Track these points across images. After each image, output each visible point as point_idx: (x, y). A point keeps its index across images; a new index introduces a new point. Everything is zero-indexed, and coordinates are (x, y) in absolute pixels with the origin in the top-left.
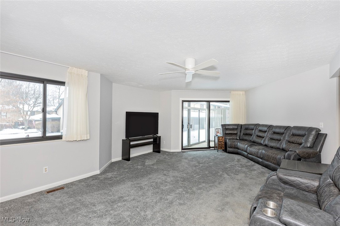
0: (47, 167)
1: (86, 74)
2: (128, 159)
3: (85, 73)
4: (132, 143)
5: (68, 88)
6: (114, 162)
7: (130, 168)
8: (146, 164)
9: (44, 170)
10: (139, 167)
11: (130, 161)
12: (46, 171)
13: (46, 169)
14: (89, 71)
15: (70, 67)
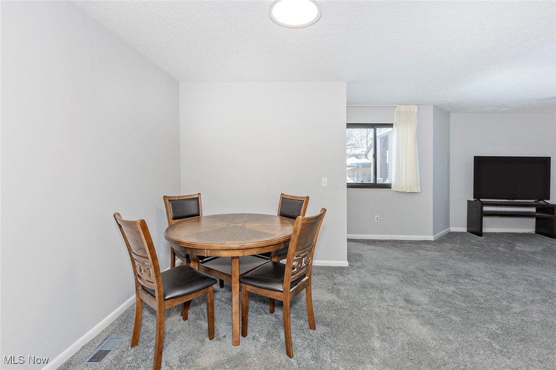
0: (378, 216)
1: (416, 110)
2: (480, 233)
3: (415, 108)
4: (486, 209)
5: (396, 129)
6: (453, 232)
7: (483, 246)
8: (516, 248)
9: (376, 219)
10: (501, 249)
11: (482, 236)
12: (377, 220)
13: (377, 218)
14: (418, 105)
15: (398, 106)
